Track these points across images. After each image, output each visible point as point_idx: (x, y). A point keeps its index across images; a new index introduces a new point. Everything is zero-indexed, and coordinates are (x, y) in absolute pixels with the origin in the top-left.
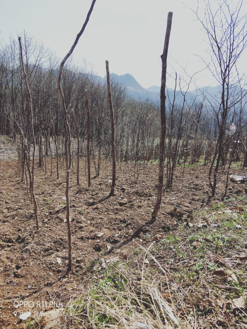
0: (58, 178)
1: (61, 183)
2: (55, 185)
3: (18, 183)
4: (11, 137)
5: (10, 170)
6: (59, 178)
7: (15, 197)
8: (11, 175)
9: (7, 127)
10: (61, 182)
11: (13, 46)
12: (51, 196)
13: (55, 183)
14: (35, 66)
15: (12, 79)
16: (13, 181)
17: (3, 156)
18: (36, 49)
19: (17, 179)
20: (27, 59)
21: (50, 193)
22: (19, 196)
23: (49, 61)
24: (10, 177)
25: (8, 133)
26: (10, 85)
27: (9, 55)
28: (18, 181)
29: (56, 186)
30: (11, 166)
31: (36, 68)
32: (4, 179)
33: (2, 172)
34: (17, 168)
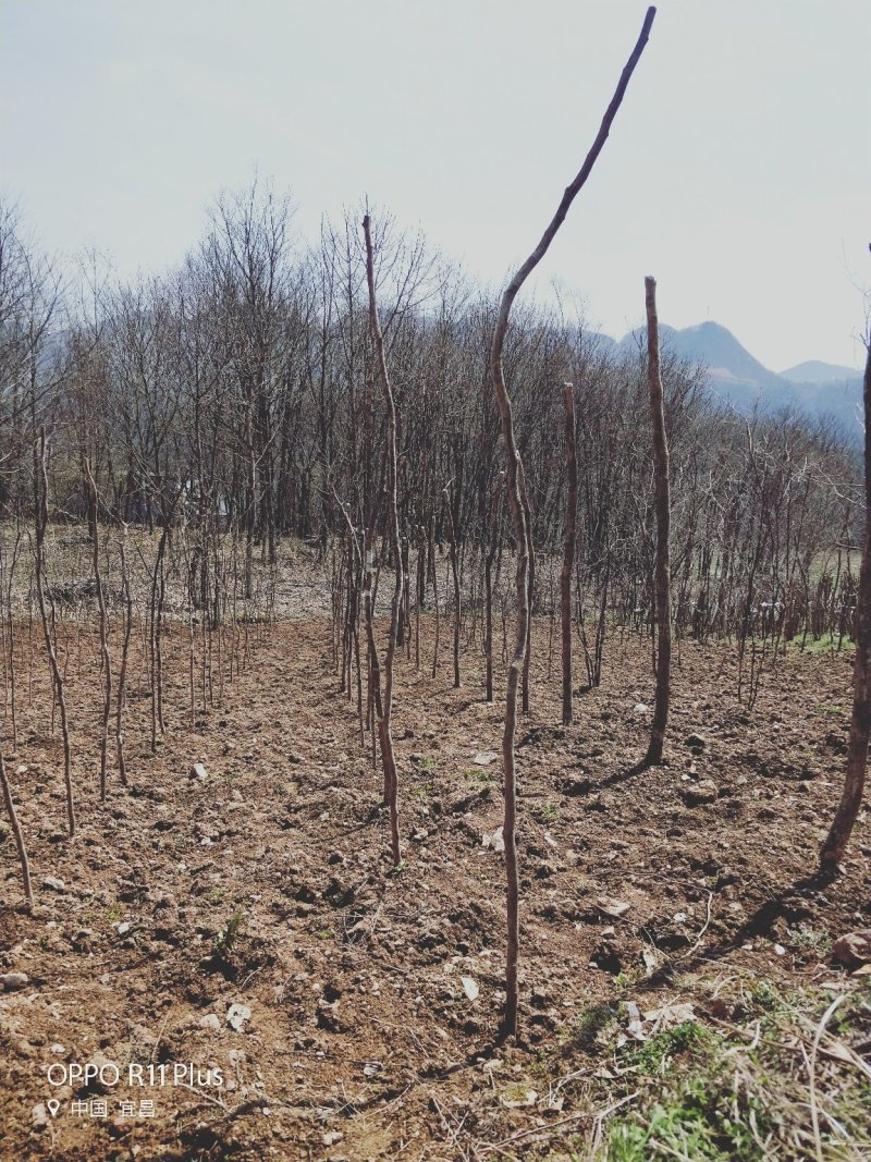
0: (457, 685)
1: (467, 704)
2: (446, 709)
3: (331, 696)
4: (312, 545)
5: (307, 653)
6: (461, 685)
7: (321, 743)
8: (307, 667)
9: (301, 512)
10: (466, 698)
11: (329, 251)
12: (435, 746)
13: (448, 700)
14: (395, 313)
15: (324, 358)
16: (313, 688)
17: (287, 604)
19: (328, 681)
21: (431, 737)
22: (332, 741)
23: (439, 292)
24: (304, 673)
25: (303, 532)
26: (317, 375)
28: (328, 688)
29: (452, 714)
30: (307, 637)
31: (397, 317)
32: (287, 680)
33: (280, 656)
34: (327, 644)
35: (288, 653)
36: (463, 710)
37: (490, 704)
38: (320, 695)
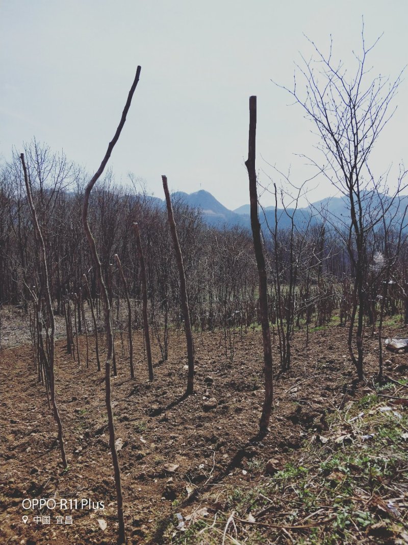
0: (99, 370)
1: (104, 378)
2: (94, 382)
3: (33, 385)
4: (20, 308)
5: (20, 364)
6: (101, 369)
7: (28, 410)
8: (21, 372)
10: (103, 376)
12: (88, 403)
13: (95, 378)
14: (54, 192)
15: (19, 215)
16: (24, 382)
17: (8, 340)
18: (54, 165)
19: (32, 377)
20: (41, 183)
21: (86, 398)
22: (35, 408)
23: (75, 182)
24: (18, 375)
25: (14, 302)
27: (13, 178)
28: (32, 381)
29: (97, 385)
31: (55, 194)
32: (9, 380)
33: (5, 367)
34: (31, 358)
35: (9, 365)
37: (115, 377)
38: (27, 385)
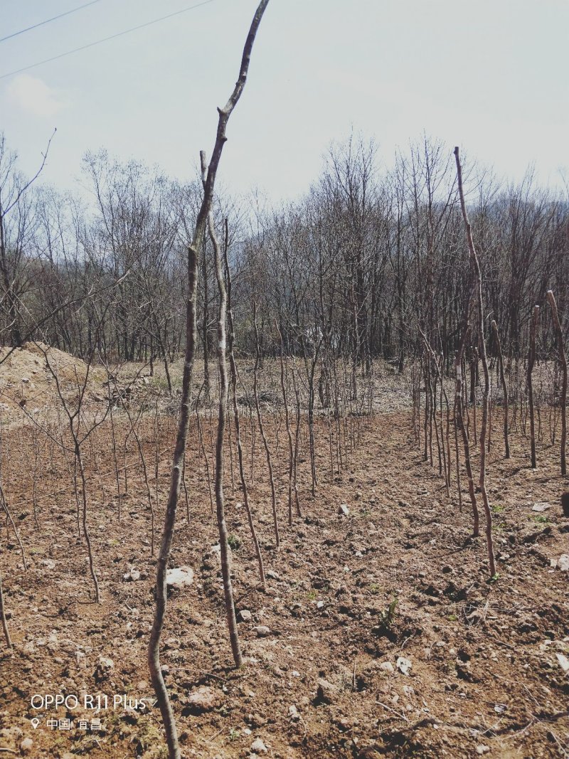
0: (507, 457)
2: (502, 473)
4: (393, 364)
5: (395, 435)
6: (511, 457)
7: (418, 494)
8: (399, 444)
9: (384, 341)
10: (515, 466)
11: (401, 171)
13: (502, 467)
14: (447, 205)
15: (399, 242)
16: (404, 458)
17: (380, 403)
19: (415, 454)
20: (430, 194)
21: (496, 492)
22: (426, 493)
24: (397, 448)
25: (388, 355)
26: (394, 252)
29: (506, 477)
30: (395, 425)
32: (387, 453)
33: (379, 436)
35: (383, 435)
36: (514, 474)
37: (535, 470)
38: (410, 463)
